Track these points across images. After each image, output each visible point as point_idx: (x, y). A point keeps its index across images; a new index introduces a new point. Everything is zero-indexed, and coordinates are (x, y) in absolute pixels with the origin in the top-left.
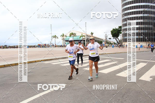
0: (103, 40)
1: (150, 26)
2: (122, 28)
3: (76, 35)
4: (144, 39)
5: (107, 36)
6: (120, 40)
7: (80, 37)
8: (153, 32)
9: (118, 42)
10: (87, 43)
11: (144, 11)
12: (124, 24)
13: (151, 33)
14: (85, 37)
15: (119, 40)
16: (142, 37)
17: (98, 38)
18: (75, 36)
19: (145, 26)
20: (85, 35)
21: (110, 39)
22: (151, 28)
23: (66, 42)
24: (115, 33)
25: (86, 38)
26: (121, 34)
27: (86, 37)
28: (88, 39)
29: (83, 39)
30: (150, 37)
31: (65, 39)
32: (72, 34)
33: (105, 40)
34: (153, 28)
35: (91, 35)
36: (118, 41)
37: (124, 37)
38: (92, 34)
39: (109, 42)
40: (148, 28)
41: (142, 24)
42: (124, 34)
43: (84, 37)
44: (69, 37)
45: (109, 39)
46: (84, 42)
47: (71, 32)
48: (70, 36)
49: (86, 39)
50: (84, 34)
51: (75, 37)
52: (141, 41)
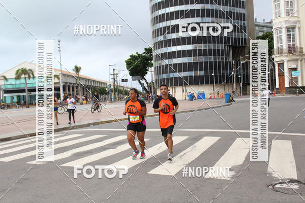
0: (107, 84)
1: (220, 46)
2: (154, 54)
3: (33, 74)
4: (207, 77)
5: (117, 74)
6: (150, 83)
8: (226, 59)
9: (144, 88)
11: (203, 10)
12: (158, 42)
13: (223, 62)
14: (58, 78)
15: (147, 83)
16: (202, 73)
17: (95, 81)
18: (31, 76)
19: (209, 46)
20: (58, 74)
21: (124, 81)
22: (222, 50)
23: (5, 95)
24: (138, 66)
25: (61, 81)
26: (153, 68)
27: (61, 78)
28: (66, 83)
30: (220, 72)
31: (2, 87)
32: (24, 71)
33: (112, 84)
34: (225, 50)
35: (73, 73)
36: (145, 85)
37: (160, 74)
38: (77, 69)
39: (122, 89)
40: (215, 50)
41: (200, 43)
42: (160, 67)
44: (13, 82)
46: (56, 92)
47: (20, 68)
48: (18, 78)
49: (62, 85)
50: (56, 70)
51: (31, 79)
52: (202, 83)
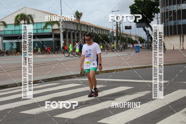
0: (109, 31)
3: (32, 20)
7: (43, 25)
10: (65, 41)
14: (59, 25)
17: (96, 28)
23: (4, 41)
25: (61, 27)
26: (159, 14)
27: (61, 25)
28: (67, 30)
29: (53, 30)
31: (2, 33)
32: (23, 17)
33: (115, 31)
35: (74, 19)
38: (78, 15)
39: (125, 36)
42: (167, 13)
43: (56, 26)
44: (12, 28)
45: (127, 28)
46: (56, 39)
47: (19, 13)
48: (17, 23)
49: (62, 31)
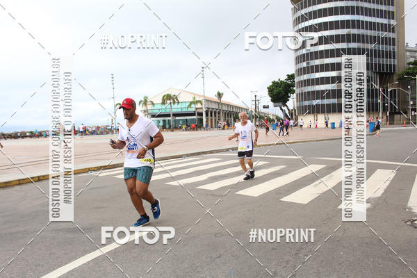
0: (248, 110)
2: (297, 80)
3: (177, 100)
5: (258, 101)
6: (292, 108)
7: (189, 104)
8: (372, 87)
10: (207, 119)
11: (348, 35)
12: (301, 69)
14: (202, 104)
15: (289, 110)
17: (237, 107)
20: (200, 99)
21: (267, 107)
24: (280, 93)
25: (203, 106)
26: (295, 95)
27: (204, 104)
28: (209, 108)
29: (197, 109)
31: (150, 112)
32: (168, 97)
33: (253, 111)
34: (371, 77)
35: (216, 99)
36: (287, 112)
37: (302, 101)
38: (220, 95)
39: (263, 115)
42: (302, 93)
43: (199, 105)
44: (159, 107)
45: (264, 107)
46: (199, 117)
47: (166, 93)
48: (163, 103)
49: (205, 110)
50: (199, 96)
51: (176, 104)
